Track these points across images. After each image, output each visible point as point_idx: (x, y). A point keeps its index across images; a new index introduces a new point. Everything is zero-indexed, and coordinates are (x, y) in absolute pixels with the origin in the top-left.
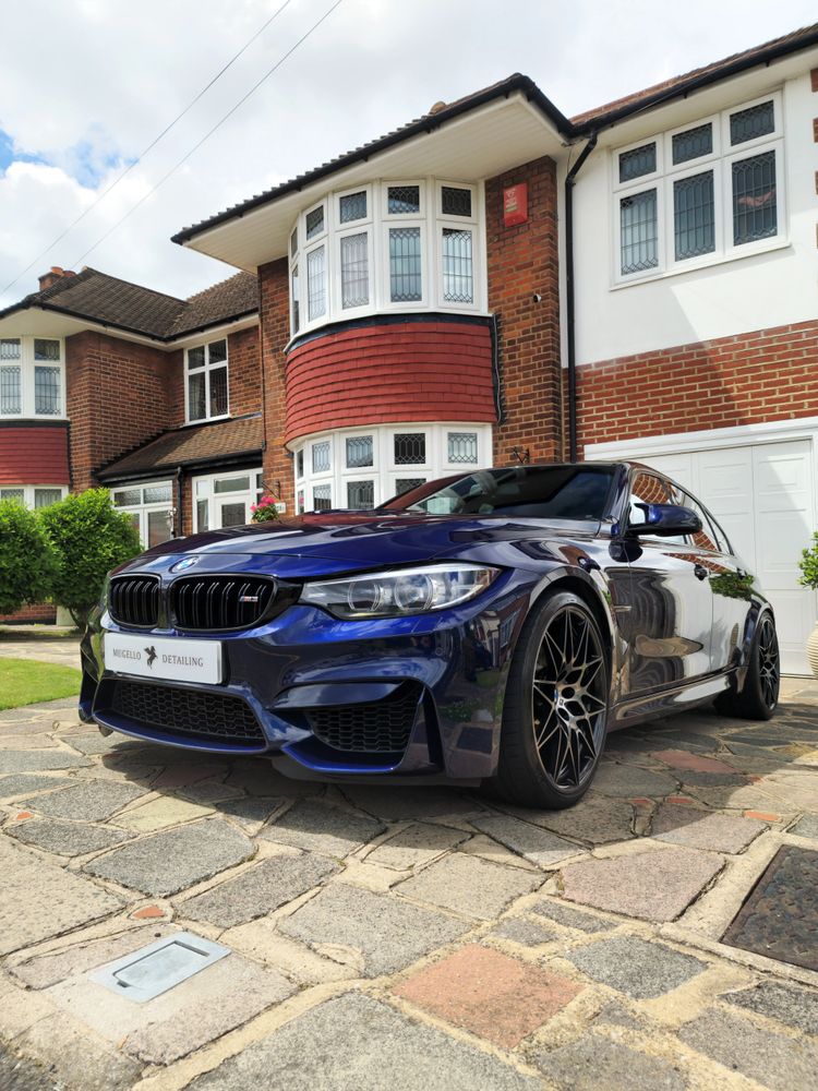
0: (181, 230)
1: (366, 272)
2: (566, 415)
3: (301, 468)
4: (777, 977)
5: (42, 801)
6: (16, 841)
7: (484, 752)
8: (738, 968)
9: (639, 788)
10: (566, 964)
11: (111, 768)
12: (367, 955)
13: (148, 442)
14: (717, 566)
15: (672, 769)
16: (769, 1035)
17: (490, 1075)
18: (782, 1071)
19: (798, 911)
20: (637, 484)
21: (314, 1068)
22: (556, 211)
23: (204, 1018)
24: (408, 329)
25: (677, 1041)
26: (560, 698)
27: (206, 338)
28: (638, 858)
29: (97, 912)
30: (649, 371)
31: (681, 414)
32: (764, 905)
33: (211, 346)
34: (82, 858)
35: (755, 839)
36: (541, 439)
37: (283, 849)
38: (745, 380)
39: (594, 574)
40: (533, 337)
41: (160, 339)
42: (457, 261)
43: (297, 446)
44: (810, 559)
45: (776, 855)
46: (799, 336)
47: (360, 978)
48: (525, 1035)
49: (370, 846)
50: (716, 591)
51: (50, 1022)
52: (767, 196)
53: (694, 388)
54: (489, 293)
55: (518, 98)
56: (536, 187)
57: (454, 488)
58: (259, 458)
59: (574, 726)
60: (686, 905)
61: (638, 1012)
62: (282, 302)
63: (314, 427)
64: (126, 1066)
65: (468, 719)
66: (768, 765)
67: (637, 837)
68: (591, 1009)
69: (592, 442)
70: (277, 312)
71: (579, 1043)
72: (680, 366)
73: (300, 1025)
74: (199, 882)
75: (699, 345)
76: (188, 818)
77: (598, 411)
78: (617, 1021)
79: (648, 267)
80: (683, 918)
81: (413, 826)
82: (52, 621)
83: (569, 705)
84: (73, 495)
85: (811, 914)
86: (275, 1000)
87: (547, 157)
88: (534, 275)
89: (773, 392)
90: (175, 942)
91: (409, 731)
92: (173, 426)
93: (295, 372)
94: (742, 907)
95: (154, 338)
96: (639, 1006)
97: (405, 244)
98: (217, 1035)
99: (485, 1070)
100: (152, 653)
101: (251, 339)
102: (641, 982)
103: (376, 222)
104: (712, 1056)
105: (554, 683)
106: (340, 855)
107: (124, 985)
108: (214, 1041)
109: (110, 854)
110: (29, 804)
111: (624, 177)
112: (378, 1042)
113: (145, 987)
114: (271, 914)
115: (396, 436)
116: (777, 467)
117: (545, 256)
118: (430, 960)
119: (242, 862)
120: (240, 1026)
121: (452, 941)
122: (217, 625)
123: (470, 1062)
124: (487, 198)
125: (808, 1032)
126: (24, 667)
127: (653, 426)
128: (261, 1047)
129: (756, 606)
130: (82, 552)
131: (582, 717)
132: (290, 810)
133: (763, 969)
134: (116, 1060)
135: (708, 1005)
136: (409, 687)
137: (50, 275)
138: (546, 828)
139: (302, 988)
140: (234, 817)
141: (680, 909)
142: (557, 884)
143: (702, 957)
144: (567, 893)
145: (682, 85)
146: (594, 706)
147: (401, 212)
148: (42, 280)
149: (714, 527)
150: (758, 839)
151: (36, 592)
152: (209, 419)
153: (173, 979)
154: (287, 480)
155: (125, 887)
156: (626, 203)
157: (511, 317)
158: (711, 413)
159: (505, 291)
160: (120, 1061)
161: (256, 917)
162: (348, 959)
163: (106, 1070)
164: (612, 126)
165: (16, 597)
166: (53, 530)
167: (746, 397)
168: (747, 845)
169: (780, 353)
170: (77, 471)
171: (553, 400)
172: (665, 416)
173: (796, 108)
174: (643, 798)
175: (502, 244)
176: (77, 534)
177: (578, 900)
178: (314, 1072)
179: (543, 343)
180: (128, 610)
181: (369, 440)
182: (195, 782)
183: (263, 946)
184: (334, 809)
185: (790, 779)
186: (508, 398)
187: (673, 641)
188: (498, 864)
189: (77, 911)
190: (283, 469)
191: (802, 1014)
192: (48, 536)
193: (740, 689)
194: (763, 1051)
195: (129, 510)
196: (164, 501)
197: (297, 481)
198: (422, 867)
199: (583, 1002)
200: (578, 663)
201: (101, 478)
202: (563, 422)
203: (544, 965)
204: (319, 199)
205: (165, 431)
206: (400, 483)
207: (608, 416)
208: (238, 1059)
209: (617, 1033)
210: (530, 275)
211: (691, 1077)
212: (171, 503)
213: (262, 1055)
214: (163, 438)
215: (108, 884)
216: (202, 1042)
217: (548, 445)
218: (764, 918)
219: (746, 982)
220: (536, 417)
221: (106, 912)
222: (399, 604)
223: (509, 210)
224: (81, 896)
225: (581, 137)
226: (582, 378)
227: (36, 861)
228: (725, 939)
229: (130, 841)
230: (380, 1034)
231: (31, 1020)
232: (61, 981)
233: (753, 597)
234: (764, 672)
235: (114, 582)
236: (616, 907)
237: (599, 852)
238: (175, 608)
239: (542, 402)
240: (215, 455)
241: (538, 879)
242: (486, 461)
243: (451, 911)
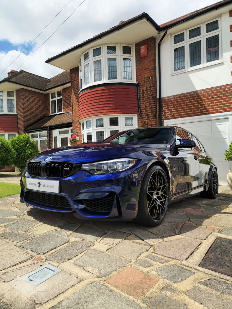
0: (48, 59)
1: (101, 70)
2: (159, 112)
3: (83, 127)
4: (214, 276)
5: (9, 225)
6: (2, 238)
7: (133, 210)
8: (204, 274)
9: (177, 220)
10: (155, 273)
11: (29, 215)
12: (99, 271)
13: (40, 120)
14: (201, 155)
15: (187, 214)
16: (211, 294)
17: (133, 306)
18: (214, 305)
19: (221, 257)
20: (178, 133)
21: (83, 305)
22: (155, 53)
23: (53, 290)
24: (113, 87)
25: (185, 296)
26: (155, 195)
27: (56, 90)
28: (176, 241)
29: (24, 259)
30: (182, 99)
31: (191, 111)
32: (211, 255)
33: (57, 92)
34: (20, 243)
35: (209, 235)
36: (151, 119)
37: (77, 239)
38: (210, 101)
39: (165, 160)
40: (149, 89)
41: (43, 90)
42: (127, 68)
43: (82, 121)
44: (228, 153)
45: (215, 240)
46: (225, 88)
47: (97, 278)
48: (143, 294)
49: (101, 238)
50: (201, 163)
51: (10, 292)
52: (216, 48)
53: (195, 104)
54: (136, 77)
55: (144, 20)
56: (150, 46)
57: (127, 134)
58: (71, 125)
59: (159, 203)
60: (189, 255)
61: (175, 287)
62: (77, 80)
63: (87, 116)
64: (31, 305)
65: (129, 201)
66: (214, 212)
67: (176, 235)
68: (162, 286)
69: (166, 119)
70: (76, 82)
71: (158, 297)
72: (191, 97)
73: (80, 292)
74: (53, 249)
75: (196, 91)
76: (51, 230)
77: (167, 111)
78: (168, 290)
79: (182, 69)
80: (188, 259)
81: (114, 232)
82: (14, 171)
83: (158, 197)
84: (19, 136)
85: (224, 257)
86: (73, 284)
87: (153, 37)
88: (149, 71)
89: (218, 105)
90: (46, 268)
91: (112, 206)
92: (47, 115)
93: (81, 100)
94: (205, 256)
95: (41, 90)
96: (175, 285)
97: (112, 62)
98: (56, 295)
99: (131, 305)
100: (39, 184)
101: (69, 90)
102: (176, 278)
103: (104, 56)
104: (195, 300)
105: (153, 191)
106: (93, 241)
107: (31, 280)
108: (56, 297)
109: (28, 241)
110: (6, 226)
111: (175, 42)
112: (102, 297)
113: (37, 281)
114: (73, 259)
115: (110, 118)
116: (218, 126)
117: (152, 66)
118: (117, 272)
119: (65, 243)
120: (63, 292)
121: (123, 266)
122: (58, 176)
123: (127, 302)
124: (136, 49)
125: (222, 293)
126: (6, 185)
127: (183, 115)
128: (69, 299)
129: (212, 167)
130: (22, 152)
131: (161, 200)
132: (79, 227)
133: (210, 274)
134: (28, 303)
135: (195, 285)
136: (112, 194)
137: (11, 72)
138: (151, 232)
139: (81, 281)
140: (63, 230)
141: (188, 256)
142: (154, 249)
143: (193, 270)
144: (156, 252)
145: (192, 16)
146: (165, 197)
147: (111, 53)
148: (9, 73)
149: (200, 144)
150: (211, 235)
151: (9, 163)
152: (57, 113)
153: (44, 279)
154: (79, 131)
155: (32, 251)
156: (176, 50)
157: (143, 84)
158: (200, 111)
159: (141, 76)
160: (29, 303)
161: (69, 260)
162: (94, 272)
163: (26, 306)
164: (172, 28)
165: (3, 165)
166: (13, 145)
167: (210, 106)
168: (207, 237)
169: (220, 93)
170: (20, 128)
171: (155, 108)
172: (187, 112)
173: (225, 22)
174: (179, 223)
175: (140, 62)
176: (20, 147)
177: (159, 254)
178: (83, 306)
179: (152, 91)
180: (33, 172)
181: (102, 119)
182: (53, 219)
183: (70, 268)
184: (92, 227)
185: (220, 217)
186: (142, 107)
187: (189, 177)
188: (137, 243)
189: (19, 258)
190: (78, 128)
191: (221, 287)
192: (12, 148)
193: (207, 190)
194: (209, 298)
195: (34, 140)
196: (45, 137)
197: (82, 131)
198: (116, 244)
199: (159, 284)
200: (160, 185)
201: (27, 131)
202: (158, 114)
203: (149, 273)
204: (87, 50)
205: (45, 117)
206: (112, 132)
207: (171, 112)
208: (62, 302)
209: (169, 294)
210: (148, 71)
211: (189, 307)
212: (47, 137)
213: (69, 301)
214: (44, 119)
215: (27, 250)
216: (52, 297)
217: (153, 120)
218: (211, 259)
219: (205, 278)
220: (150, 112)
221: (26, 259)
222: (109, 170)
223: (142, 53)
224: (20, 254)
225: (163, 31)
226: (163, 101)
227: (8, 244)
228: (200, 265)
229: (34, 237)
230: (102, 294)
231: (5, 291)
232: (13, 279)
233: (211, 164)
234: (214, 185)
235: (29, 163)
236: (170, 256)
237: (165, 239)
238: (46, 171)
239: (152, 108)
240: (59, 123)
241: (148, 247)
242: (136, 126)
243: (123, 257)
